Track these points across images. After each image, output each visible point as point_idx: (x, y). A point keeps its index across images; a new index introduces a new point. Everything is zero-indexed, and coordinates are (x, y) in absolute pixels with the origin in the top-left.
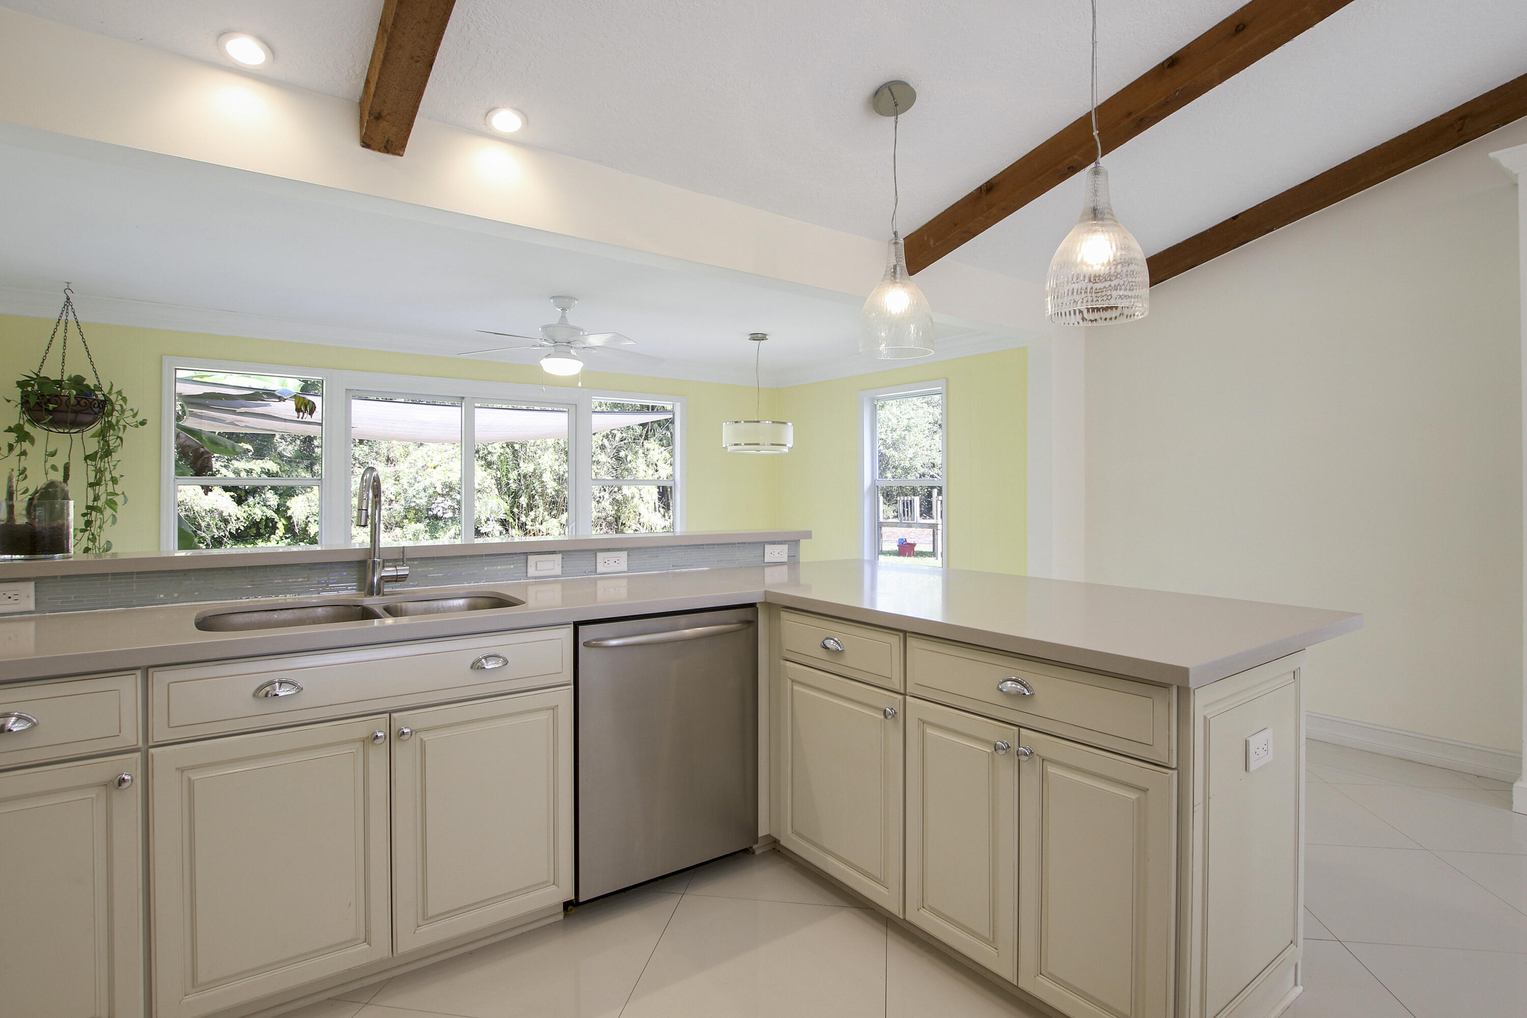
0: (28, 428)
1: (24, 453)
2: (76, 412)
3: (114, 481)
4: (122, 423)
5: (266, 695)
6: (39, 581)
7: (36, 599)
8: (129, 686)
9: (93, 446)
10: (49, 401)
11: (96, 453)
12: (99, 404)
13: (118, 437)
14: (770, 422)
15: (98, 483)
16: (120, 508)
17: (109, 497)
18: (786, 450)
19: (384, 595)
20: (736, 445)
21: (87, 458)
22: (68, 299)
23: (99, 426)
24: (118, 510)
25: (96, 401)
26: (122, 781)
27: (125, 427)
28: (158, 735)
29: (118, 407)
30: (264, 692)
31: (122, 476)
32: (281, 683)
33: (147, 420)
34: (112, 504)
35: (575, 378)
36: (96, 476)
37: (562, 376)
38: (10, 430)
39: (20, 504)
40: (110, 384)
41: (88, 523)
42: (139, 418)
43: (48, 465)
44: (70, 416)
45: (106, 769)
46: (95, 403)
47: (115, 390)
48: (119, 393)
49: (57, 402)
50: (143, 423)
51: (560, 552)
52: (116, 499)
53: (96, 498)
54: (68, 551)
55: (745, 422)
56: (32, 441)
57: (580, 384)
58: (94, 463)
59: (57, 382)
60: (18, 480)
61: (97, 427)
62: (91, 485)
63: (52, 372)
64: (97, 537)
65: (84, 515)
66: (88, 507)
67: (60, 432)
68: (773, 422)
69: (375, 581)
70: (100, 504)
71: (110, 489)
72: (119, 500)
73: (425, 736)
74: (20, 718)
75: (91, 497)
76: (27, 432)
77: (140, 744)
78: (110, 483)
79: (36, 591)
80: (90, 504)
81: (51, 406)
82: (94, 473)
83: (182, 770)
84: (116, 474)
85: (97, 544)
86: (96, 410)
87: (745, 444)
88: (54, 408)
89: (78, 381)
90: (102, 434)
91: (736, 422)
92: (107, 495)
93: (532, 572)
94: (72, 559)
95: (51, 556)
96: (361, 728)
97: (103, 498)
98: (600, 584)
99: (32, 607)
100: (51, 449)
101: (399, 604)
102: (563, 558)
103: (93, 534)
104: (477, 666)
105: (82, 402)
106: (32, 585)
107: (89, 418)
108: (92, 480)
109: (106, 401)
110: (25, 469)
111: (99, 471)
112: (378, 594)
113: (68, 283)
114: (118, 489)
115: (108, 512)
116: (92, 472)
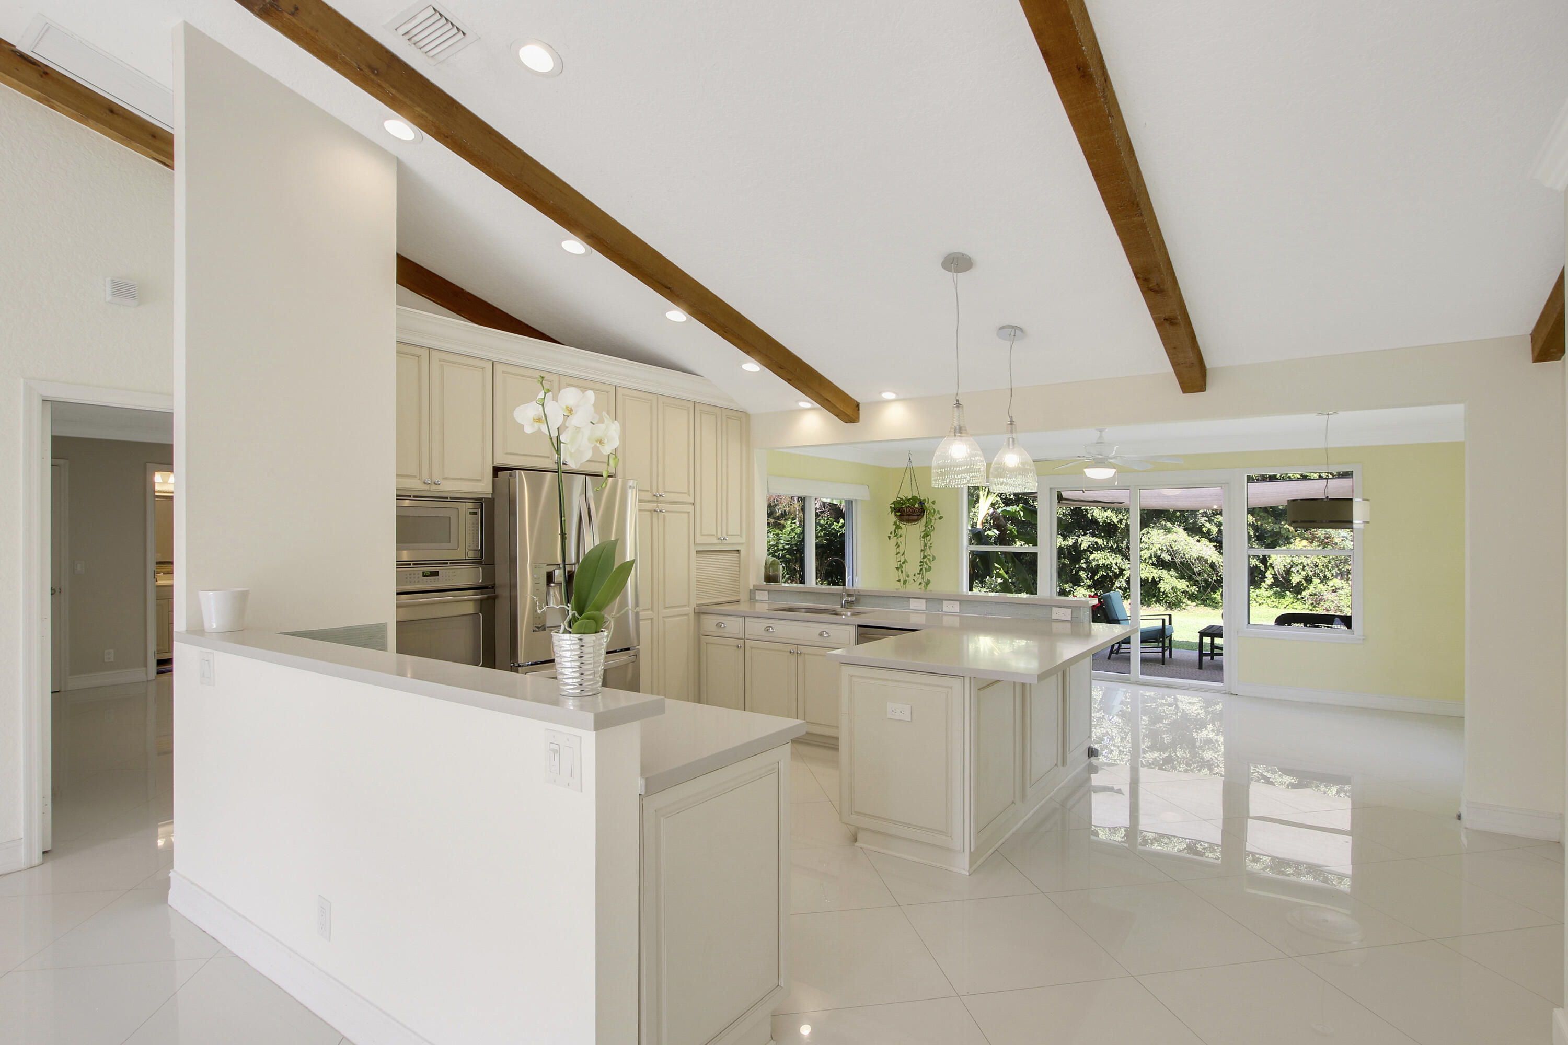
2: (916, 513)
3: (932, 548)
4: (933, 518)
5: (767, 630)
6: (769, 591)
7: (768, 597)
8: (741, 620)
9: (923, 530)
11: (924, 534)
13: (932, 525)
21: (921, 536)
22: (910, 460)
26: (739, 647)
27: (935, 520)
28: (747, 636)
29: (932, 510)
31: (934, 546)
32: (771, 628)
36: (924, 546)
38: (894, 527)
40: (929, 498)
42: (941, 514)
44: (913, 516)
47: (930, 501)
49: (909, 510)
53: (924, 558)
58: (924, 538)
61: (924, 521)
63: (905, 495)
67: (911, 524)
69: (843, 601)
71: (930, 553)
73: (806, 656)
74: (723, 624)
77: (743, 637)
78: (930, 550)
79: (768, 594)
81: (904, 513)
83: (752, 647)
86: (923, 511)
88: (907, 514)
89: (914, 498)
90: (926, 525)
93: (911, 606)
96: (789, 648)
102: (926, 601)
104: (821, 634)
107: (916, 518)
108: (922, 548)
109: (928, 507)
112: (844, 608)
116: (923, 544)
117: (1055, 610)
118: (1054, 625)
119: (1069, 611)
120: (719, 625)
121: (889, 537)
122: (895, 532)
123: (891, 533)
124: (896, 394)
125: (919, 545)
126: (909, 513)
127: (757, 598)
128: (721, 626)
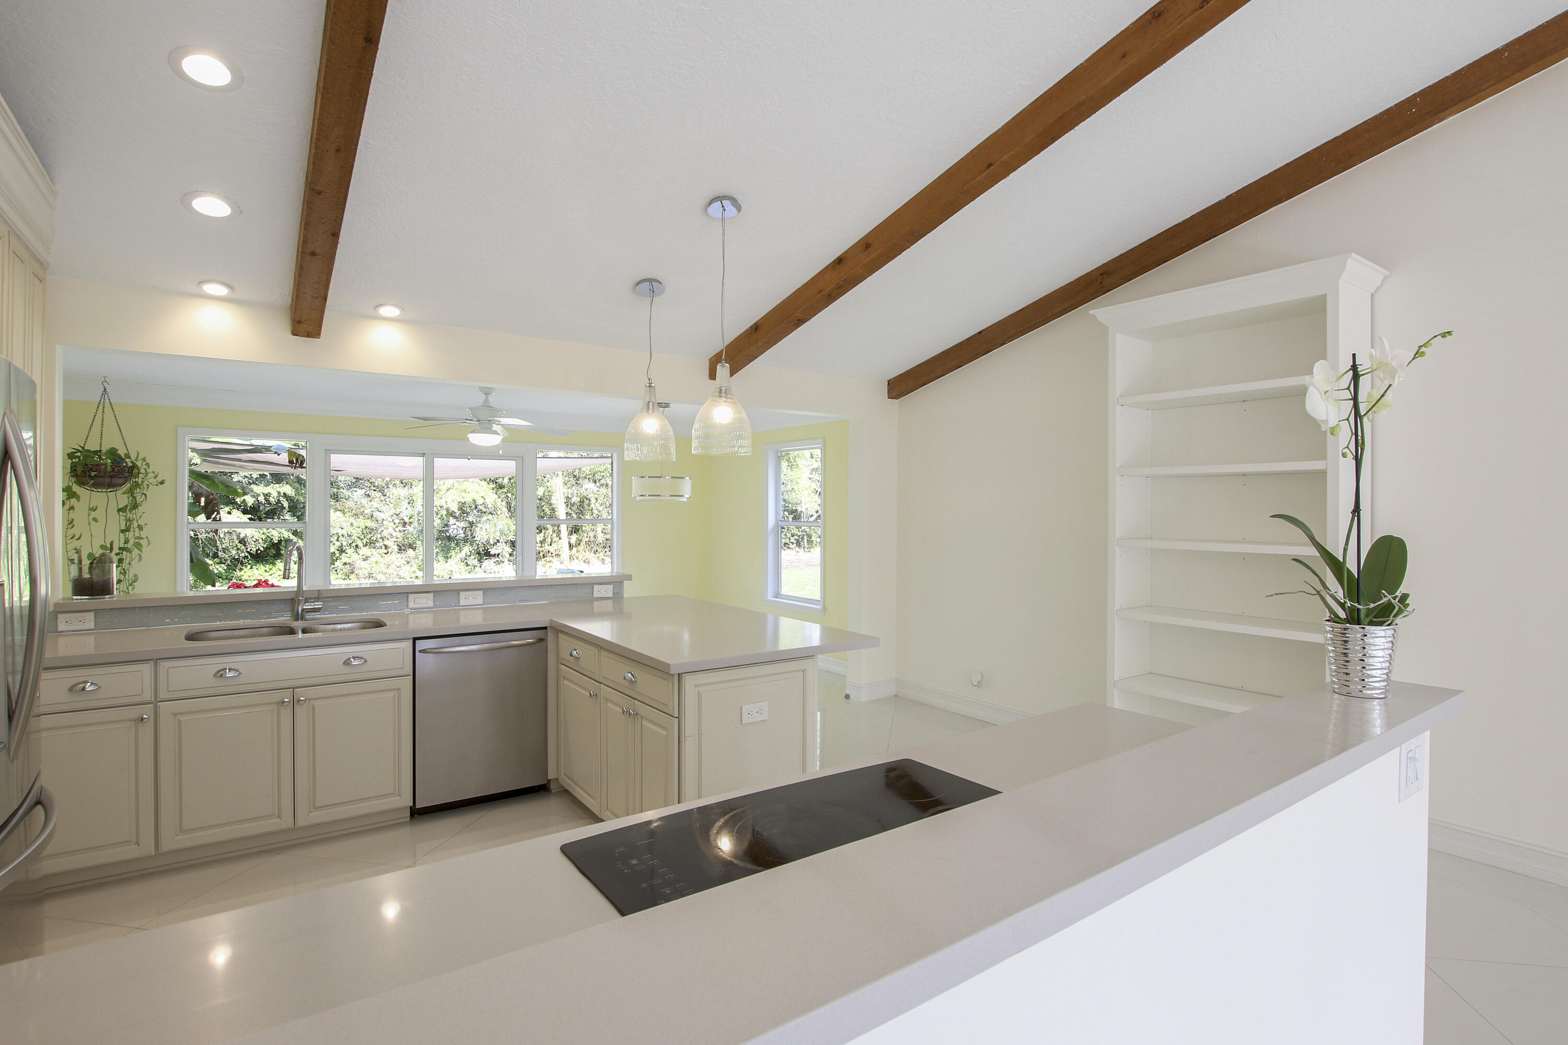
0: (76, 488)
1: (72, 508)
2: (111, 477)
3: (140, 528)
4: (146, 482)
5: (221, 676)
6: (97, 612)
7: (95, 622)
8: (147, 668)
9: (124, 500)
10: (91, 470)
11: (126, 506)
12: (129, 469)
13: (143, 494)
14: (670, 477)
15: (127, 530)
16: (144, 549)
17: (136, 541)
18: (685, 500)
19: (305, 620)
20: (642, 496)
21: (119, 510)
22: (105, 389)
23: (129, 485)
24: (143, 550)
25: (126, 468)
26: (142, 719)
27: (148, 485)
28: (163, 695)
29: (142, 471)
30: (220, 674)
31: (146, 524)
32: (230, 670)
33: (164, 480)
34: (138, 546)
35: (497, 447)
36: (126, 524)
38: (62, 491)
40: (137, 453)
41: (121, 561)
42: (159, 479)
43: (91, 518)
44: (107, 480)
45: (134, 712)
46: (126, 470)
47: (140, 457)
48: (144, 459)
49: (98, 470)
50: (162, 483)
51: (432, 592)
52: (141, 542)
53: (126, 542)
54: (113, 594)
55: (649, 477)
56: (78, 498)
57: (501, 452)
58: (124, 514)
59: (96, 452)
60: (67, 528)
61: (127, 486)
62: (123, 531)
63: (92, 446)
64: (127, 572)
67: (99, 492)
68: (672, 477)
69: (300, 610)
70: (129, 546)
71: (137, 535)
72: (144, 542)
73: (316, 703)
74: (92, 683)
75: (123, 541)
76: (74, 492)
77: (153, 700)
78: (137, 530)
79: (95, 617)
80: (122, 546)
81: (93, 474)
82: (125, 522)
83: (175, 714)
84: (141, 522)
85: (127, 577)
86: (126, 474)
87: (650, 496)
88: (95, 475)
89: (113, 452)
90: (131, 492)
91: (642, 477)
92: (135, 539)
93: (411, 605)
94: (115, 599)
95: (103, 597)
96: (276, 696)
97: (132, 541)
98: (462, 613)
99: (93, 627)
100: (93, 505)
101: (313, 627)
102: (434, 596)
103: (124, 569)
104: (347, 663)
105: (116, 469)
106: (93, 613)
107: (121, 481)
108: (123, 527)
109: (134, 466)
110: (73, 520)
111: (129, 521)
112: (301, 620)
113: (105, 377)
114: (143, 534)
115: (136, 552)
117: (596, 587)
118: (596, 603)
119: (610, 587)
120: (77, 689)
122: (66, 500)
127: (61, 627)
128: (84, 689)
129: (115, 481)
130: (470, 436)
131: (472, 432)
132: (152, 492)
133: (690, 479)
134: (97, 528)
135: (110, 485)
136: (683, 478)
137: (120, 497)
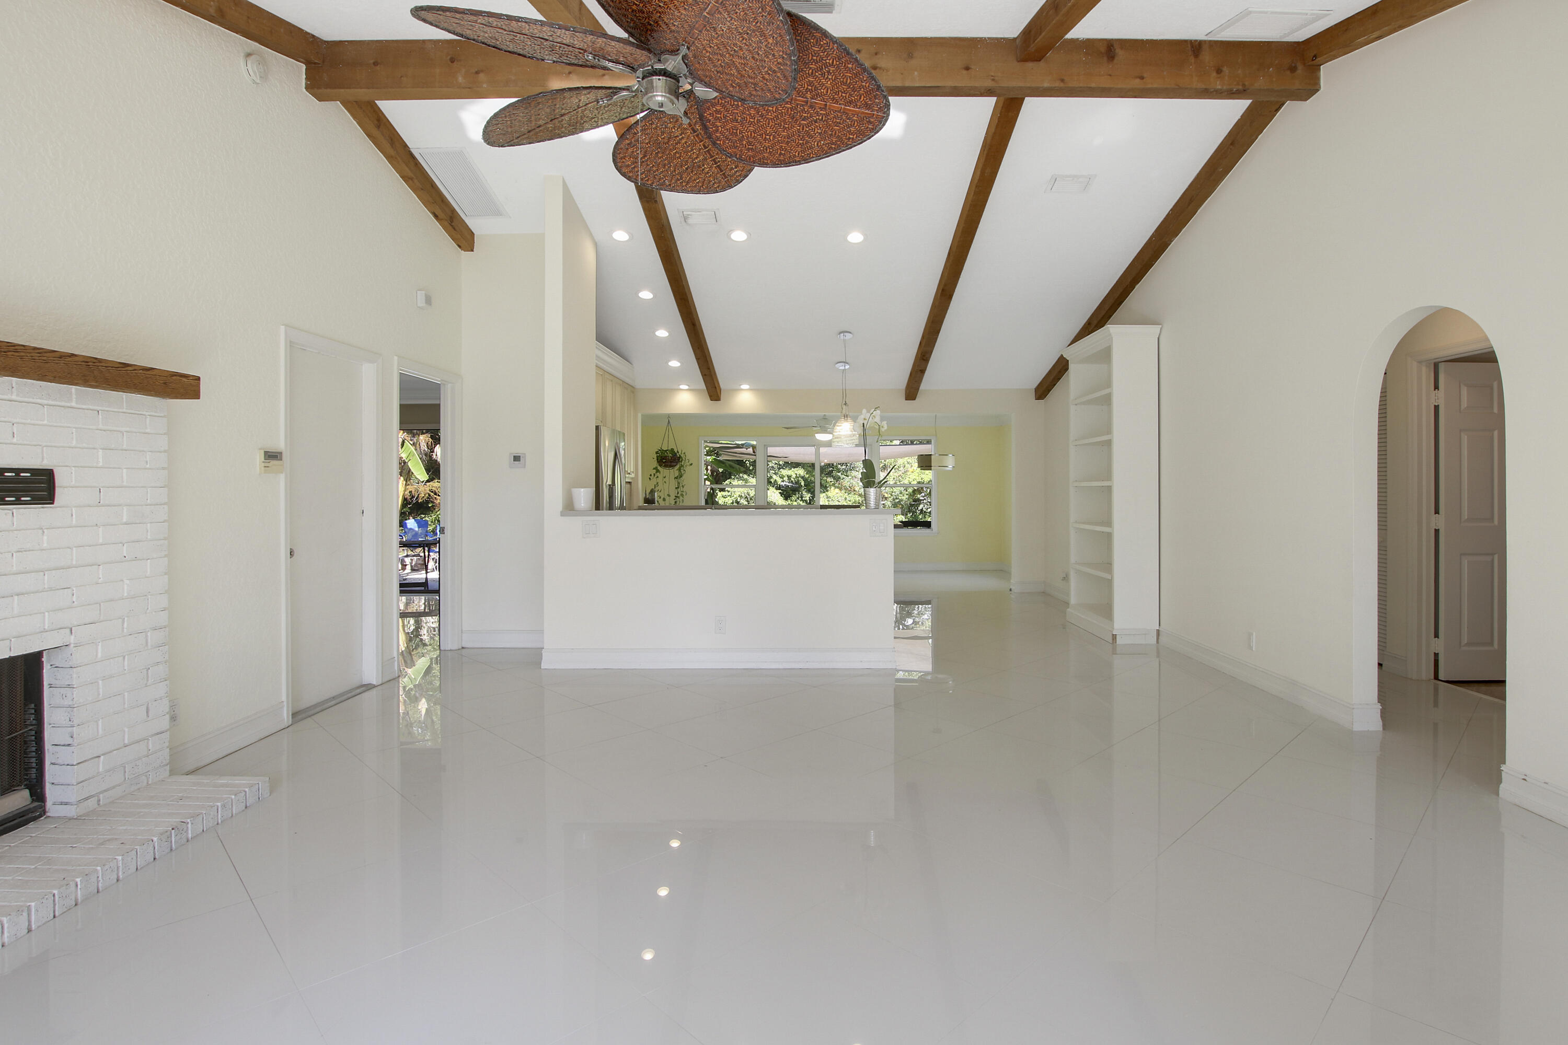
0: (659, 468)
1: (658, 477)
2: (671, 462)
3: (683, 486)
4: (685, 465)
9: (677, 474)
10: (664, 459)
11: (678, 476)
13: (684, 470)
15: (678, 488)
16: (685, 496)
21: (675, 478)
22: (669, 420)
23: (678, 466)
25: (677, 458)
29: (684, 459)
33: (693, 463)
34: (682, 495)
37: (822, 441)
38: (654, 469)
39: (648, 492)
40: (682, 451)
41: (676, 502)
42: (690, 463)
43: (664, 481)
44: (669, 464)
47: (683, 453)
48: (684, 453)
49: (667, 458)
50: (691, 464)
53: (678, 493)
56: (660, 472)
58: (677, 480)
59: (666, 451)
61: (678, 467)
62: (676, 488)
63: (666, 447)
65: (674, 499)
66: (676, 496)
67: (668, 469)
68: (940, 455)
70: (679, 495)
72: (684, 494)
75: (677, 493)
76: (658, 470)
78: (682, 488)
81: (664, 461)
84: (683, 484)
86: (677, 461)
88: (666, 461)
89: (673, 450)
90: (679, 470)
97: (680, 493)
100: (664, 476)
105: (674, 458)
107: (675, 464)
108: (677, 486)
109: (680, 457)
110: (658, 482)
111: (679, 483)
114: (685, 489)
115: (681, 498)
116: (677, 484)
121: (650, 478)
122: (654, 475)
123: (651, 475)
124: (749, 385)
125: (674, 484)
126: (671, 461)
129: (673, 464)
130: (816, 435)
131: (817, 433)
132: (688, 469)
133: (953, 455)
134: (666, 486)
135: (671, 466)
136: (947, 455)
137: (674, 472)
